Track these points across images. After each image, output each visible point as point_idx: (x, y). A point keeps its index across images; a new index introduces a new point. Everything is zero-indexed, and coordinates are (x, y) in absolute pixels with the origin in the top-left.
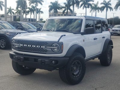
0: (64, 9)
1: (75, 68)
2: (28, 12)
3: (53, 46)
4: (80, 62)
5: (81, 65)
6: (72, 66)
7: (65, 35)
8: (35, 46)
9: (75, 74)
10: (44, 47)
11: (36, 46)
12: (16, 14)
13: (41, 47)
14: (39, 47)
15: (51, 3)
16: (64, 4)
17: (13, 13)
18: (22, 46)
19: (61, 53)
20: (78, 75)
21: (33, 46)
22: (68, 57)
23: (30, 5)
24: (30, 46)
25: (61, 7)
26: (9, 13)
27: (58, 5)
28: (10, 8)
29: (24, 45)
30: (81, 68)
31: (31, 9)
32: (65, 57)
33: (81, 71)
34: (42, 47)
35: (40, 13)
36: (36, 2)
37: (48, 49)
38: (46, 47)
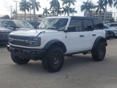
0: (97, 8)
1: (55, 59)
2: (63, 12)
3: (34, 40)
4: (60, 55)
5: (60, 57)
6: (53, 57)
7: (45, 32)
9: (55, 63)
10: (27, 41)
12: (52, 14)
13: (25, 41)
15: (84, 2)
16: (98, 3)
17: (49, 13)
18: (13, 40)
19: (39, 46)
20: (58, 65)
22: (45, 49)
23: (63, 5)
24: (19, 40)
25: (94, 6)
26: (45, 13)
27: (92, 4)
28: (46, 8)
30: (60, 59)
31: (66, 8)
32: (43, 49)
33: (60, 62)
35: (74, 12)
36: (70, 2)
37: (30, 43)
38: (28, 41)
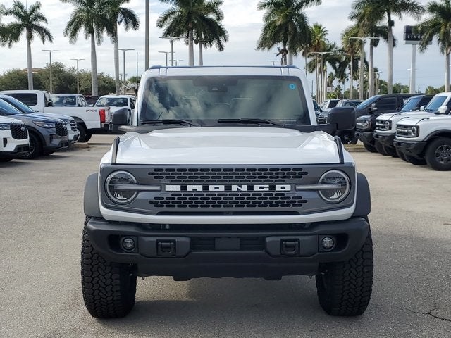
8: (244, 188)
10: (288, 188)
11: (250, 188)
13: (272, 188)
14: (266, 188)
21: (234, 188)
24: (222, 188)
29: (190, 188)
34: (278, 188)
38: (294, 186)
